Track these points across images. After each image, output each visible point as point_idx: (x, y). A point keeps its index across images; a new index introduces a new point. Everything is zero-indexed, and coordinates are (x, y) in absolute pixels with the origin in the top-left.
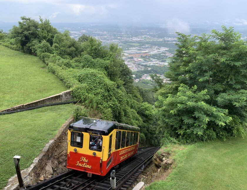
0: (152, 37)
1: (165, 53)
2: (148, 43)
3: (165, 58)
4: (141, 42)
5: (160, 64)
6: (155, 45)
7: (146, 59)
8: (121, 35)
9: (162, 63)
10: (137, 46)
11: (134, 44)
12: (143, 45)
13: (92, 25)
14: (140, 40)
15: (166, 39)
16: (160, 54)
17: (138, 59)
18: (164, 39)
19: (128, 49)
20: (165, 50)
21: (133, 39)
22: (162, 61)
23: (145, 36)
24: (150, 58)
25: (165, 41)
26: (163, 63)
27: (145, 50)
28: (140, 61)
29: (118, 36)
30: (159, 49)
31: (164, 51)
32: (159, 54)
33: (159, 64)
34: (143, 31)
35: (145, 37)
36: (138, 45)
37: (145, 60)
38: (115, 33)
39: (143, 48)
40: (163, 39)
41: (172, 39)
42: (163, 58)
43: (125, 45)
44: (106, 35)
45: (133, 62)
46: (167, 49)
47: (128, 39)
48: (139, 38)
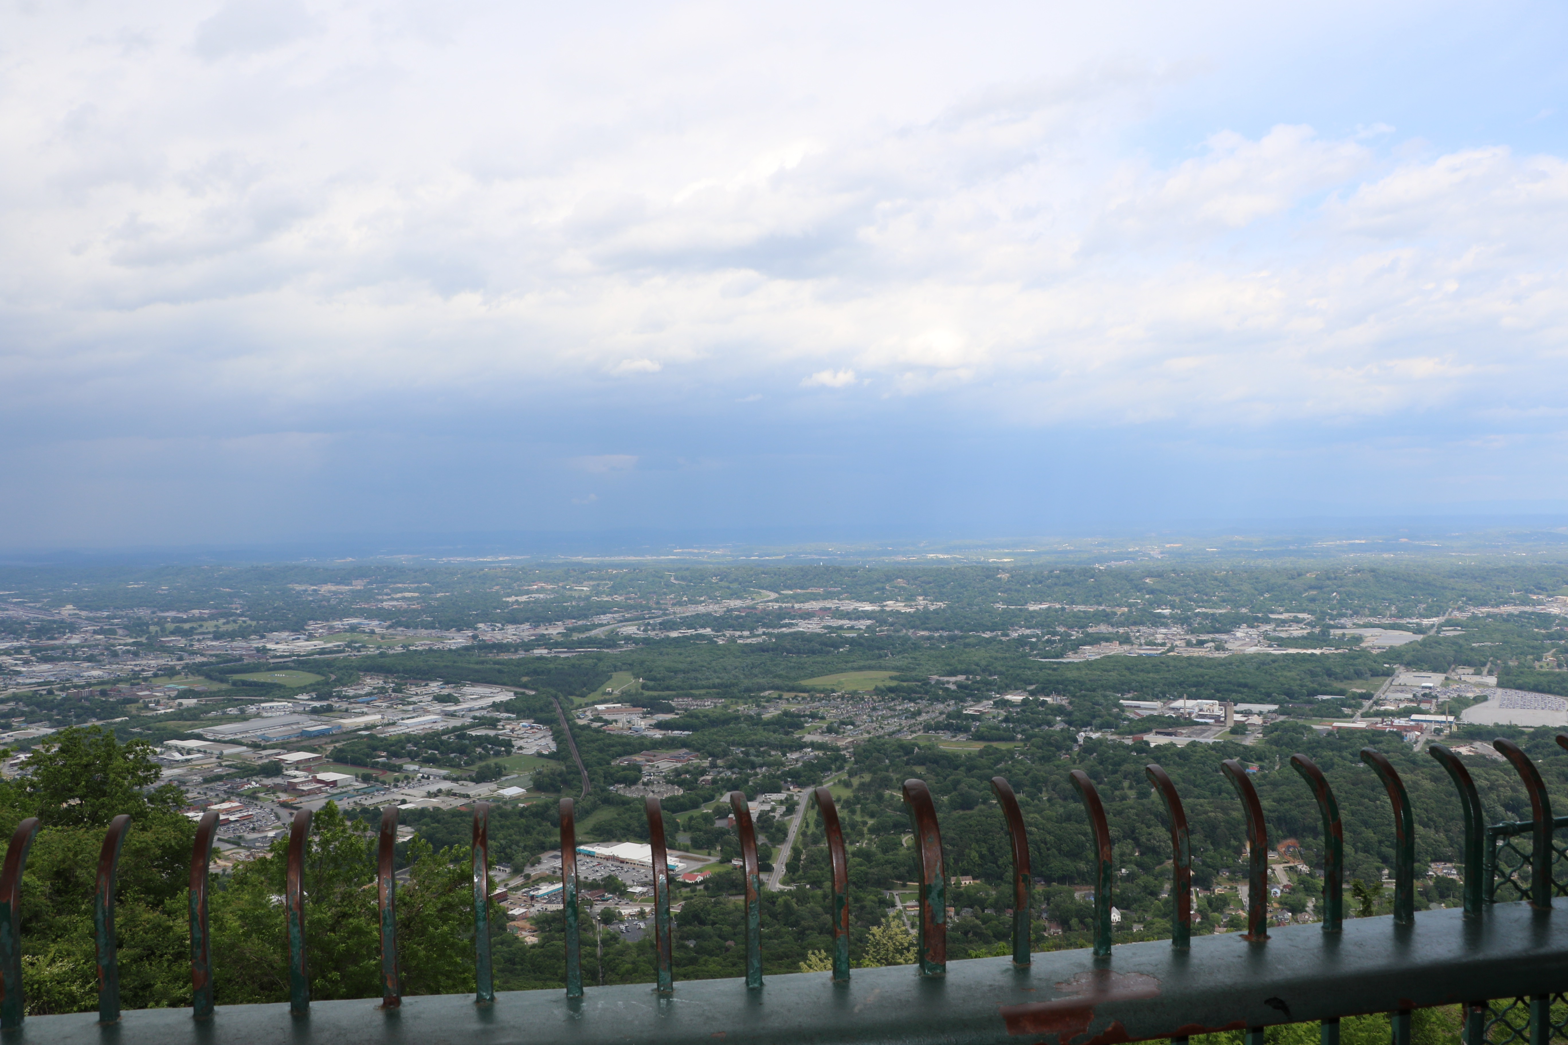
0: (398, 624)
1: (492, 723)
2: (374, 667)
3: (497, 754)
4: (329, 664)
5: (471, 793)
6: (423, 675)
7: (374, 773)
8: (187, 626)
9: (484, 790)
10: (303, 689)
11: (279, 677)
12: (340, 682)
14: (322, 652)
15: (489, 633)
16: (464, 728)
17: (320, 776)
18: (474, 637)
19: (242, 711)
20: (490, 701)
21: (270, 646)
22: (480, 778)
23: (354, 621)
24: (395, 761)
25: (483, 648)
26: (493, 786)
27: (363, 714)
28: (334, 783)
29: (163, 630)
30: (456, 701)
31: (484, 713)
32: (455, 729)
33: (468, 796)
34: (335, 593)
35: (353, 629)
36: (310, 678)
37: (366, 779)
38: (143, 613)
39: (347, 700)
40: (470, 633)
41: (525, 632)
42: (481, 758)
43: (215, 686)
44: (73, 629)
45: (284, 797)
46: (504, 696)
47: (238, 647)
48: (311, 637)
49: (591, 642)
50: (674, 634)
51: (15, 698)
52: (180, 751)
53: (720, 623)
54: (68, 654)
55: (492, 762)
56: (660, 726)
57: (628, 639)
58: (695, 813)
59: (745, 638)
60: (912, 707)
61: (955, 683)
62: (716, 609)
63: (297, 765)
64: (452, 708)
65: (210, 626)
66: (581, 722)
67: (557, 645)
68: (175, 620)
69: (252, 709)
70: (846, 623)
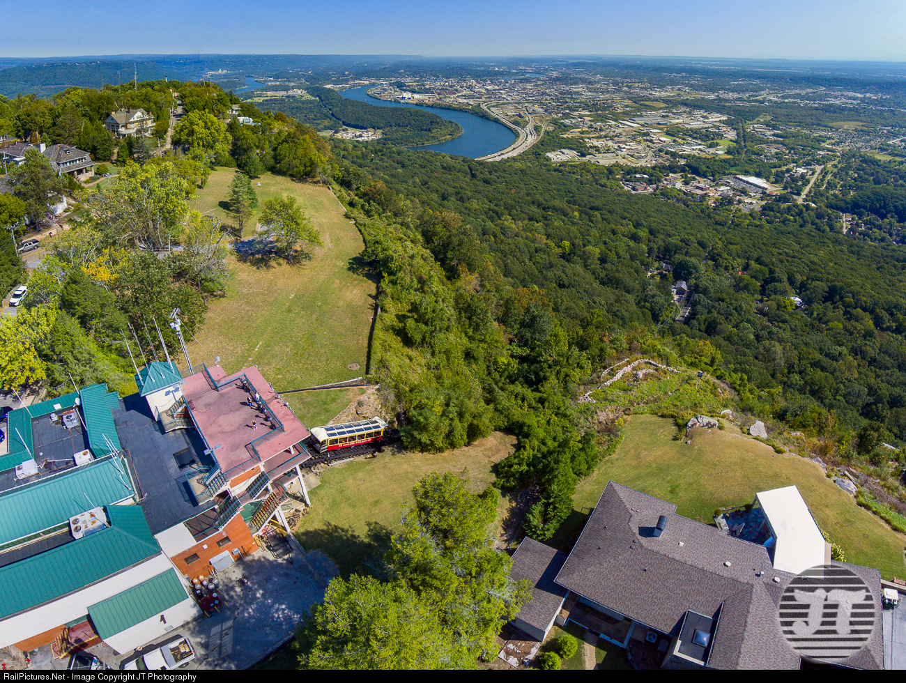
0: (694, 89)
1: (718, 127)
2: (685, 103)
3: (718, 138)
4: (670, 101)
5: (707, 151)
6: (700, 108)
7: (677, 139)
9: (711, 150)
10: (661, 109)
11: (654, 103)
12: (673, 107)
13: (571, 61)
14: (669, 96)
15: (722, 94)
16: (708, 128)
17: (661, 138)
18: (718, 96)
19: (642, 114)
20: (718, 119)
21: (653, 93)
22: (710, 146)
23: (680, 87)
24: (685, 136)
25: (720, 100)
26: (714, 149)
27: (678, 119)
28: (664, 141)
30: (707, 118)
31: (716, 123)
32: (706, 128)
33: (705, 152)
34: (676, 76)
35: (679, 90)
36: (664, 105)
37: (674, 141)
38: (618, 79)
39: (674, 114)
40: (716, 94)
41: (736, 95)
42: (713, 139)
43: (634, 105)
44: (599, 82)
45: (649, 144)
46: (724, 118)
47: (645, 93)
48: (666, 91)
49: (756, 101)
50: (786, 101)
51: (581, 102)
52: (622, 124)
53: (802, 98)
54: (596, 91)
55: (715, 141)
56: (774, 135)
57: (770, 101)
58: (779, 169)
59: (810, 103)
60: (868, 138)
61: (887, 130)
62: (803, 93)
63: (655, 134)
64: (706, 120)
65: (637, 85)
66: (749, 130)
67: (745, 101)
68: (628, 82)
69: (644, 113)
70: (850, 101)
